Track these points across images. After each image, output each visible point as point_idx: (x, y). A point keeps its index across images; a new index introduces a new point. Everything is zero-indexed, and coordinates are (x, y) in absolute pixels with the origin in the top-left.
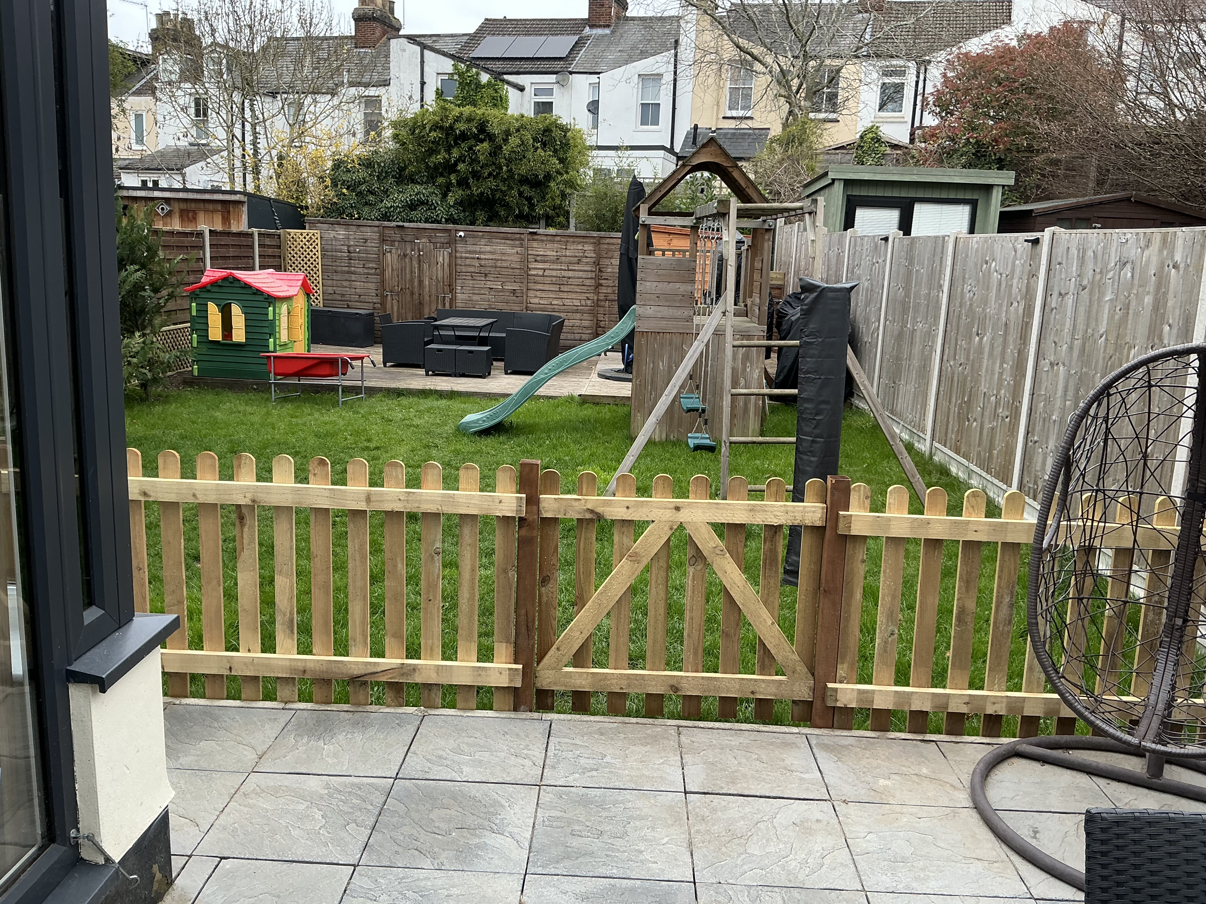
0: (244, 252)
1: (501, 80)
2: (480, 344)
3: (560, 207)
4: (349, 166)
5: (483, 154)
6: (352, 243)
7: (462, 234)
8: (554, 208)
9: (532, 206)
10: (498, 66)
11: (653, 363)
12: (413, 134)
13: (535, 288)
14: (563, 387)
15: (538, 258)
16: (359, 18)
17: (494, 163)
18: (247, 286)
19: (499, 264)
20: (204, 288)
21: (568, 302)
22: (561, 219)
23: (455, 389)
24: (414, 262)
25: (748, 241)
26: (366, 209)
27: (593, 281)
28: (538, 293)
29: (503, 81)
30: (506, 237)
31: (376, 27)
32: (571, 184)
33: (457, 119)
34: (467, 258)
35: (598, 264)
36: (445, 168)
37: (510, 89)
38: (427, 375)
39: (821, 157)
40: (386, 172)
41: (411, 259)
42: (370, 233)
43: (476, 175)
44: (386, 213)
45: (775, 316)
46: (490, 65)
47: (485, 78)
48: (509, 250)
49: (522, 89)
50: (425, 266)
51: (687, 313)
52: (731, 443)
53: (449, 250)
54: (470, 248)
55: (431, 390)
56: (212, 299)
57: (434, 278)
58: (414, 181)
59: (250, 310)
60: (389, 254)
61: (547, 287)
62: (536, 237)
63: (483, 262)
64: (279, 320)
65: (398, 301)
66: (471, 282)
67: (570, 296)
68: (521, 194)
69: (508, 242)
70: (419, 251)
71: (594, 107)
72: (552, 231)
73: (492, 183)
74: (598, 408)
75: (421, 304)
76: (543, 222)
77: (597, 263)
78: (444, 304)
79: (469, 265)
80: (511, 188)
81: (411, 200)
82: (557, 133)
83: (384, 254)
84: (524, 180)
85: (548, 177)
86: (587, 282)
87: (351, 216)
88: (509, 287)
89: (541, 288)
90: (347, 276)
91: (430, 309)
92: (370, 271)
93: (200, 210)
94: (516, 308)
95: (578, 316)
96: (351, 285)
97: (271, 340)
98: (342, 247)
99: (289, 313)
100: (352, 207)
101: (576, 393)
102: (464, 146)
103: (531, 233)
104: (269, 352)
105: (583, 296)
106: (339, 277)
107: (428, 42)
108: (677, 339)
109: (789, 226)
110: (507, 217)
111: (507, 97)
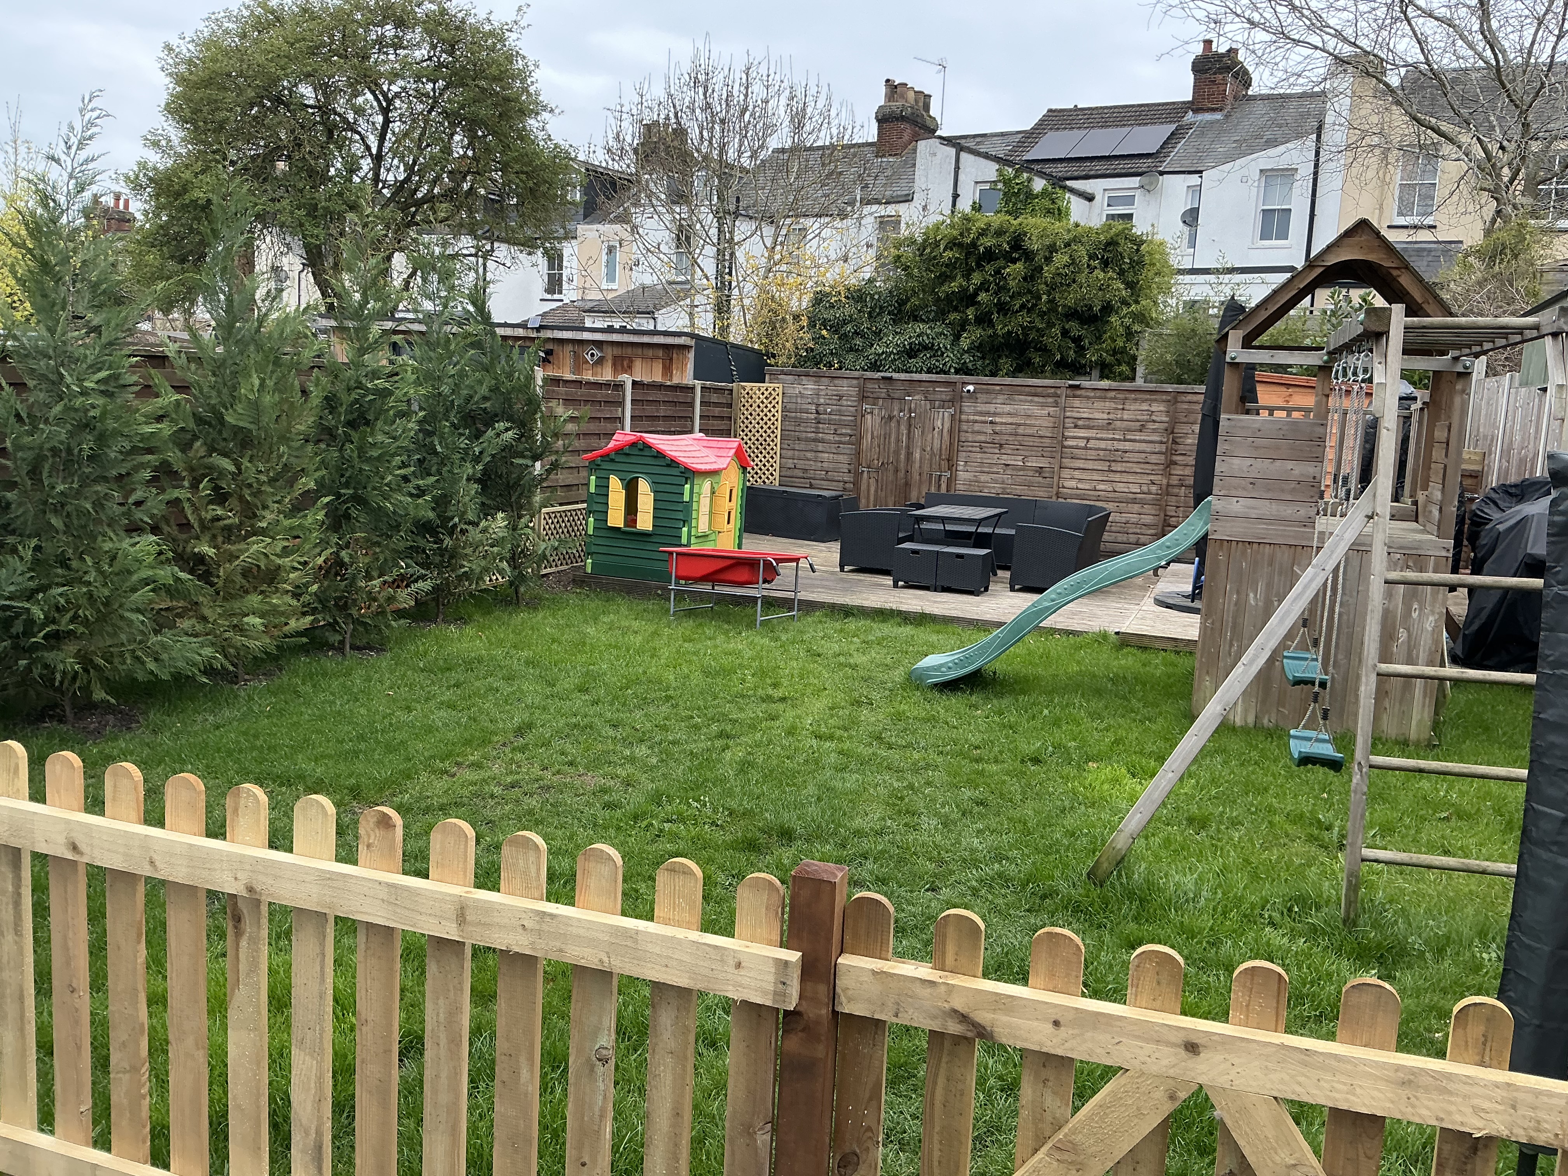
0: (679, 411)
1: (1061, 187)
2: (976, 546)
3: (1123, 351)
4: (834, 299)
5: (1014, 279)
6: (822, 401)
7: (971, 388)
8: (1114, 352)
9: (1081, 350)
10: (1059, 170)
11: (1238, 593)
12: (921, 255)
13: (1072, 465)
14: (1095, 616)
15: (1080, 423)
16: (884, 119)
17: (1030, 292)
18: (660, 455)
19: (1021, 430)
20: (606, 457)
21: (1120, 487)
22: (1124, 368)
23: (927, 610)
24: (902, 427)
25: (1422, 395)
26: (851, 356)
27: (1163, 457)
28: (1076, 473)
29: (1064, 188)
30: (1034, 392)
31: (904, 130)
32: (1142, 318)
33: (983, 233)
34: (976, 422)
35: (1173, 433)
36: (962, 300)
37: (1074, 199)
38: (896, 585)
39: (1549, 276)
40: (881, 308)
41: (898, 422)
42: (848, 388)
43: (1002, 308)
44: (876, 361)
45: (1468, 521)
46: (1048, 169)
47: (1039, 185)
48: (1037, 411)
49: (1090, 198)
50: (917, 433)
51: (1304, 511)
52: (1371, 766)
53: (952, 411)
54: (982, 408)
55: (892, 611)
56: (614, 472)
57: (929, 449)
58: (916, 319)
59: (661, 488)
60: (869, 417)
61: (1090, 465)
62: (1079, 392)
63: (998, 428)
64: (698, 502)
65: (877, 481)
66: (979, 455)
67: (1126, 478)
68: (1065, 333)
69: (1036, 399)
70: (910, 412)
71: (1191, 217)
72: (1105, 383)
73: (1024, 319)
74: (1144, 656)
75: (907, 484)
76: (1096, 373)
77: (1170, 430)
78: (940, 486)
79: (979, 432)
80: (1050, 325)
81: (910, 344)
82: (1126, 248)
83: (863, 416)
84: (1072, 314)
85: (1108, 309)
86: (1153, 458)
87: (830, 365)
88: (1033, 463)
89: (1082, 466)
90: (812, 445)
91: (920, 492)
92: (843, 439)
93: (637, 356)
94: (1041, 494)
95: (1136, 508)
96: (816, 457)
97: (685, 529)
98: (809, 406)
99: (713, 493)
100: (832, 354)
101: (1113, 629)
102: (990, 268)
103: (1071, 386)
104: (680, 545)
105: (1146, 479)
106: (802, 446)
107: (971, 144)
108: (1283, 556)
109: (1494, 379)
110: (1044, 366)
111: (1068, 208)
